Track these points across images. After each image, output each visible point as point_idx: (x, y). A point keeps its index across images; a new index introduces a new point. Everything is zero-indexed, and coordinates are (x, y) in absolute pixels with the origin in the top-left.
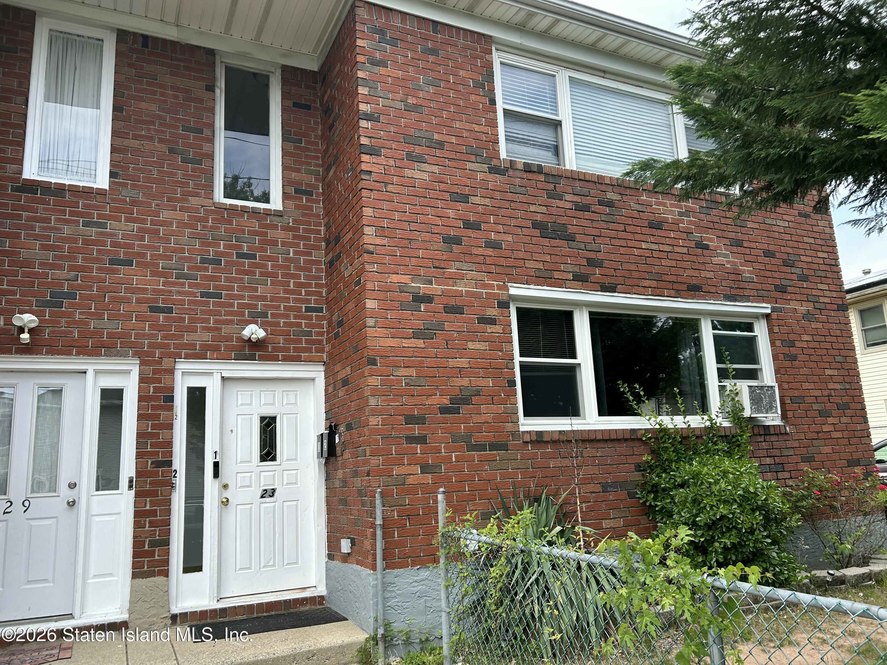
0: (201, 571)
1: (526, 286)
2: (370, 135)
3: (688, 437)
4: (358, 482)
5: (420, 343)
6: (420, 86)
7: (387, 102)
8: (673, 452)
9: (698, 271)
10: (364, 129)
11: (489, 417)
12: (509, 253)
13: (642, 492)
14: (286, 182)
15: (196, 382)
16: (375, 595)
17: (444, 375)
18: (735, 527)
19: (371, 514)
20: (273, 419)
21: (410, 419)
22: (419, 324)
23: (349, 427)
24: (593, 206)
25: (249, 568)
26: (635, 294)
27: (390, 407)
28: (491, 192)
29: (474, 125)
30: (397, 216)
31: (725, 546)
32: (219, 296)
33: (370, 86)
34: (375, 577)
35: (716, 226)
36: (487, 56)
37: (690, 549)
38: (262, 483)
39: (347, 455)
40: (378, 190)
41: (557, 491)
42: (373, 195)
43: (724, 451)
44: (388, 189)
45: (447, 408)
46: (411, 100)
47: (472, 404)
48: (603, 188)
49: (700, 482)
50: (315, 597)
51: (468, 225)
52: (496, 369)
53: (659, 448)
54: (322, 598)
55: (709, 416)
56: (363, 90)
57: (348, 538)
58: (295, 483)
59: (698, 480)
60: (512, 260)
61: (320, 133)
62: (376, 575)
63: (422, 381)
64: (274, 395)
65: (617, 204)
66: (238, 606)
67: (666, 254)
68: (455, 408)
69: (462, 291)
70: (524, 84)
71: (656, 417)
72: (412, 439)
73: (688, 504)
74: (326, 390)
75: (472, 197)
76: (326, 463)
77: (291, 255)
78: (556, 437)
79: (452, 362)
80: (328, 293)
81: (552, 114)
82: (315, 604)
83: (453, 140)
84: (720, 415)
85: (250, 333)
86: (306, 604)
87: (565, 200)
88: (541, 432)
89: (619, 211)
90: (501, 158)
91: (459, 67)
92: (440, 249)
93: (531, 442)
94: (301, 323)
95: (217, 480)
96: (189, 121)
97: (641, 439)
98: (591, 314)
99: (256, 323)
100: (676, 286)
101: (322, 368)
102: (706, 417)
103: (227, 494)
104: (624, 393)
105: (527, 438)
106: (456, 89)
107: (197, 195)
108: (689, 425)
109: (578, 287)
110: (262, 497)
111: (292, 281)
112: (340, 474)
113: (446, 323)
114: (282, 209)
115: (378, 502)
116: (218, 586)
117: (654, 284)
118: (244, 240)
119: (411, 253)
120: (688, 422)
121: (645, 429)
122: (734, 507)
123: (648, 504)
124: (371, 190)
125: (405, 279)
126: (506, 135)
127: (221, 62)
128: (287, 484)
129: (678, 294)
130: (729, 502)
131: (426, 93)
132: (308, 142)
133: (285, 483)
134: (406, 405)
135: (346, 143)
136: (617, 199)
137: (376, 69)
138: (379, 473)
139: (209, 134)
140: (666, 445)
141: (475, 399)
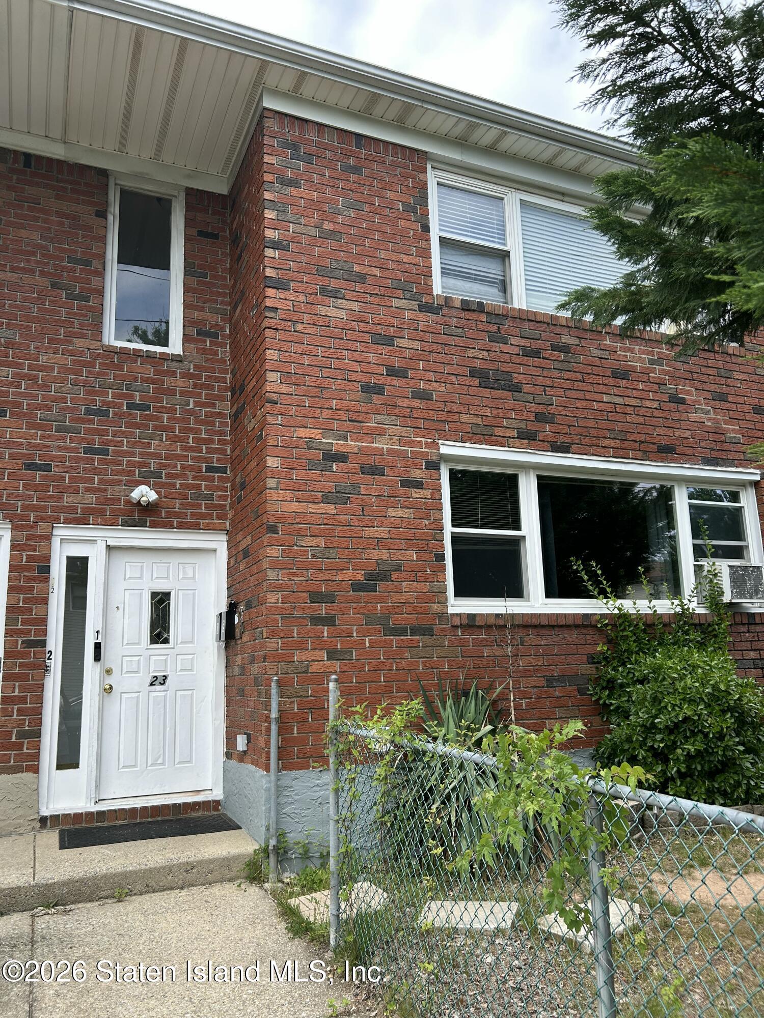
0: (78, 767)
1: (460, 444)
2: (277, 266)
3: (654, 625)
4: (255, 669)
5: (331, 509)
6: (339, 209)
7: (298, 228)
8: (634, 641)
9: (671, 430)
10: (271, 259)
11: (411, 597)
12: (441, 406)
13: (594, 689)
14: (188, 323)
15: (77, 551)
16: (268, 800)
17: (358, 546)
18: (700, 731)
19: (266, 705)
20: (167, 595)
21: (316, 597)
22: (330, 486)
23: (248, 606)
24: (544, 351)
25: (135, 766)
26: (593, 455)
27: (293, 582)
28: (421, 333)
29: (403, 256)
30: (306, 360)
31: (688, 753)
32: (105, 452)
33: (279, 209)
34: (268, 778)
35: (695, 377)
36: (420, 175)
37: (647, 755)
38: (152, 669)
39: (246, 638)
40: (285, 330)
41: (491, 685)
42: (279, 335)
43: (697, 642)
44: (297, 330)
45: (361, 584)
46: (327, 226)
47: (392, 581)
48: (558, 330)
49: (661, 677)
50: (210, 801)
51: (392, 372)
52: (422, 540)
53: (617, 637)
54: (217, 803)
55: (681, 601)
56: (269, 214)
57: (245, 734)
58: (191, 670)
59: (659, 675)
60: (445, 413)
61: (228, 265)
62: (269, 776)
63: (332, 553)
64: (169, 567)
65: (574, 349)
66: (119, 810)
67: (632, 408)
68: (370, 585)
69: (383, 448)
70: (466, 208)
71: (614, 601)
72: (318, 620)
73: (647, 703)
74: (228, 563)
75: (398, 339)
76: (226, 647)
77: (191, 406)
78: (492, 621)
79: (368, 532)
80: (233, 451)
81: (499, 243)
82: (209, 810)
83: (377, 272)
84: (695, 599)
85: (140, 494)
86: (198, 810)
87: (511, 344)
88: (474, 615)
89: (576, 357)
90: (435, 294)
91: (386, 187)
92: (358, 399)
93: (461, 626)
94: (201, 484)
95: (98, 664)
96: (76, 252)
97: (595, 626)
98: (539, 478)
99: (148, 484)
100: (643, 447)
101: (224, 538)
102: (676, 602)
103: (110, 680)
104: (577, 571)
105: (457, 622)
106: (381, 213)
107: (83, 336)
108: (655, 611)
109: (523, 446)
110: (151, 684)
111: (191, 436)
112: (239, 660)
113: (362, 486)
114: (182, 354)
115: (274, 691)
116: (96, 786)
117: (617, 443)
118: (137, 389)
119: (323, 403)
120: (654, 606)
121: (601, 615)
122: (700, 707)
123: (601, 702)
124: (277, 330)
125: (315, 434)
126: (442, 268)
127: (115, 184)
128: (181, 670)
129: (646, 456)
130: (695, 701)
131: (345, 218)
132: (214, 277)
133: (179, 669)
134: (312, 580)
135: (252, 276)
136: (575, 343)
137: (286, 190)
138: (278, 659)
139: (100, 266)
140: (625, 633)
141: (395, 575)
